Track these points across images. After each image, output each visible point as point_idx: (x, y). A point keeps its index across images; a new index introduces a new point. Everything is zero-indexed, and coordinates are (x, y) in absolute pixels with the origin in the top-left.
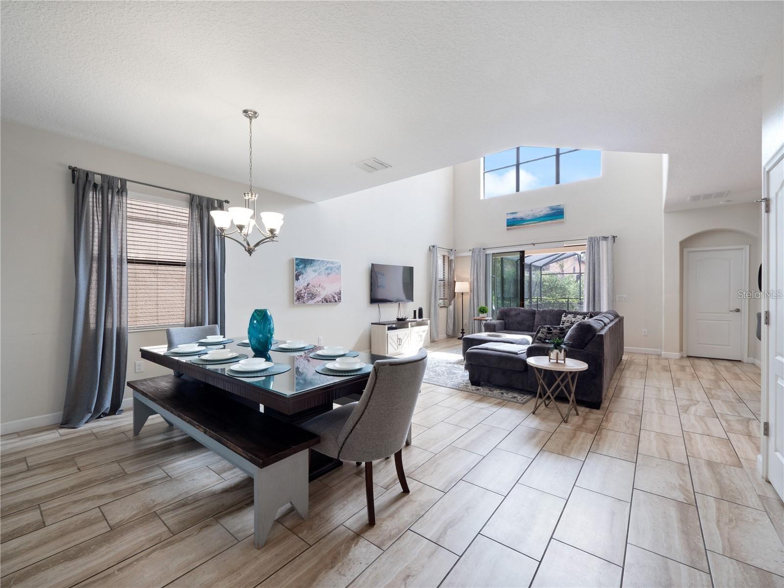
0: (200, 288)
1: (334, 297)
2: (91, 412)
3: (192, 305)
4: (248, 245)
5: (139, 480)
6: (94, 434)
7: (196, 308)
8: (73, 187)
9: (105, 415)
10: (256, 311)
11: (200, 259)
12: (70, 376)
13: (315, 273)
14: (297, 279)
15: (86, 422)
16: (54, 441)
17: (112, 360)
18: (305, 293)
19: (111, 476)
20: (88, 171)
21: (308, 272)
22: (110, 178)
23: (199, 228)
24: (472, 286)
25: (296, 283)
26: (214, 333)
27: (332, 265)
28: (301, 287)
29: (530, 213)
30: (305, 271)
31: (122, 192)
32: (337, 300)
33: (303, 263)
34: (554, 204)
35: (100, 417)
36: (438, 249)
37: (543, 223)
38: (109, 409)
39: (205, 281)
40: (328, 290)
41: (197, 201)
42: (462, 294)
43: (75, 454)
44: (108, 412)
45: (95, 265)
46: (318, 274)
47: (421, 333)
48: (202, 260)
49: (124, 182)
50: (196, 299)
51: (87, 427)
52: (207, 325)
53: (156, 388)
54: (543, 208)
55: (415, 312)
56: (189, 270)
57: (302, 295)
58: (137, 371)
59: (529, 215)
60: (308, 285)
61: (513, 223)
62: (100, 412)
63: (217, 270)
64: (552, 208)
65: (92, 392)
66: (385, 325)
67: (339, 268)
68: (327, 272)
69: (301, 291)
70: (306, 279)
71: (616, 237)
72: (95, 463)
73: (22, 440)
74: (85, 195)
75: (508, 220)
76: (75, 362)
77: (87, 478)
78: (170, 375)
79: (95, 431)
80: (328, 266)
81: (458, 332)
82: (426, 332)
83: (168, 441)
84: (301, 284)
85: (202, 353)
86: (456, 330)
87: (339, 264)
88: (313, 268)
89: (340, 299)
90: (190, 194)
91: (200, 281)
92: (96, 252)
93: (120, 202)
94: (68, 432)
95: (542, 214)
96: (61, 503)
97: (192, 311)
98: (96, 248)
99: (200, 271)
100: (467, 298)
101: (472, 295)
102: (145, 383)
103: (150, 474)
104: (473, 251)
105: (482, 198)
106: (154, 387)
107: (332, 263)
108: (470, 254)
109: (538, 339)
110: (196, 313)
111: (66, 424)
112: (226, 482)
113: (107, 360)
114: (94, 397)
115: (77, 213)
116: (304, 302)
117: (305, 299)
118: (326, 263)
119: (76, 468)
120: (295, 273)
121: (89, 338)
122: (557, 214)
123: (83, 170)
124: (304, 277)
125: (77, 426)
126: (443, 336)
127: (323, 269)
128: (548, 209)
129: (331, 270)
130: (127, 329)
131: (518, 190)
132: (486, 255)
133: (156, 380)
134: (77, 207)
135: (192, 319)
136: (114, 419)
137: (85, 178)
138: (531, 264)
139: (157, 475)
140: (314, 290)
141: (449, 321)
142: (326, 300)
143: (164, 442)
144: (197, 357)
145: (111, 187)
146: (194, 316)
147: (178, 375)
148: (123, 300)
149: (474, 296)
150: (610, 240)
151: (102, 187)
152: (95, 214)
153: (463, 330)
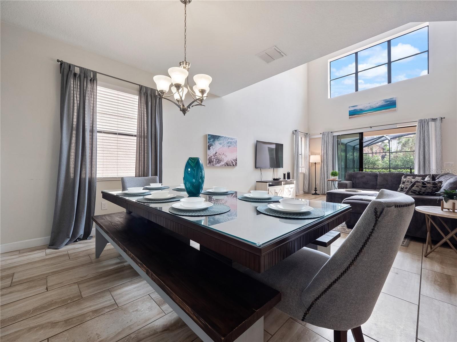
0: (146, 152)
1: (232, 162)
2: (69, 238)
3: (141, 164)
4: (183, 106)
5: (90, 307)
6: (68, 255)
7: (143, 166)
8: (60, 75)
9: (80, 239)
10: (190, 159)
11: (146, 132)
12: (55, 210)
13: (220, 145)
14: (209, 149)
15: (65, 245)
16: (40, 259)
17: (85, 200)
18: (214, 158)
19: (69, 299)
20: (70, 64)
21: (216, 144)
22: (85, 70)
23: (145, 110)
24: (323, 158)
25: (208, 151)
26: (155, 182)
27: (231, 140)
28: (211, 155)
29: (368, 105)
30: (214, 144)
31: (93, 80)
32: (234, 164)
33: (213, 138)
34: (388, 97)
35: (76, 241)
36: (299, 132)
37: (378, 112)
38: (83, 235)
39: (149, 146)
40: (228, 157)
41: (144, 90)
42: (315, 164)
43: (49, 273)
44: (82, 237)
45: (74, 132)
46: (223, 146)
47: (290, 189)
48: (147, 132)
49: (95, 73)
50: (143, 159)
51: (66, 248)
52: (150, 176)
53: (111, 222)
54: (379, 101)
55: (284, 175)
56: (139, 138)
57: (212, 160)
58: (103, 209)
59: (367, 107)
60: (216, 154)
61: (353, 113)
62: (76, 238)
63: (157, 139)
64: (386, 101)
65: (70, 223)
66: (267, 182)
67: (236, 142)
68: (228, 145)
69: (212, 157)
70: (215, 149)
71: (444, 118)
72: (61, 283)
73: (20, 257)
74: (68, 80)
75: (349, 111)
76: (59, 200)
77: (50, 299)
78: (123, 212)
79: (70, 252)
80: (229, 140)
81: (312, 190)
82: (293, 189)
83: (119, 265)
84: (211, 152)
85: (146, 194)
86: (310, 189)
87: (236, 140)
88: (220, 142)
89: (236, 164)
90: (139, 85)
91: (146, 147)
92: (75, 123)
93: (92, 88)
94: (52, 252)
95: (378, 105)
96: (18, 329)
97: (140, 167)
98: (75, 120)
99: (146, 140)
100: (318, 167)
101: (323, 164)
102: (104, 217)
103: (101, 300)
104: (323, 134)
105: (329, 97)
106: (109, 221)
107: (232, 139)
108: (321, 136)
109: (412, 192)
110: (143, 169)
111: (52, 245)
112: (166, 316)
113: (81, 200)
114: (71, 227)
115: (62, 93)
116: (213, 165)
117: (214, 163)
118: (227, 139)
119: (45, 287)
120: (208, 144)
121: (69, 184)
122: (391, 104)
123: (67, 63)
124: (214, 147)
125: (59, 248)
126: (301, 192)
127: (225, 142)
128: (383, 102)
129: (231, 144)
130: (96, 179)
131: (357, 90)
132: (333, 136)
133: (113, 215)
134: (62, 89)
135: (140, 173)
136: (86, 243)
137: (68, 69)
138: (354, 146)
139: (106, 301)
140: (220, 157)
141: (305, 182)
142: (227, 165)
143: (116, 266)
144: (142, 197)
145: (86, 76)
146: (142, 171)
147: (129, 213)
148: (93, 157)
149: (324, 165)
150: (438, 121)
151: (80, 76)
152: (75, 95)
153: (316, 188)
